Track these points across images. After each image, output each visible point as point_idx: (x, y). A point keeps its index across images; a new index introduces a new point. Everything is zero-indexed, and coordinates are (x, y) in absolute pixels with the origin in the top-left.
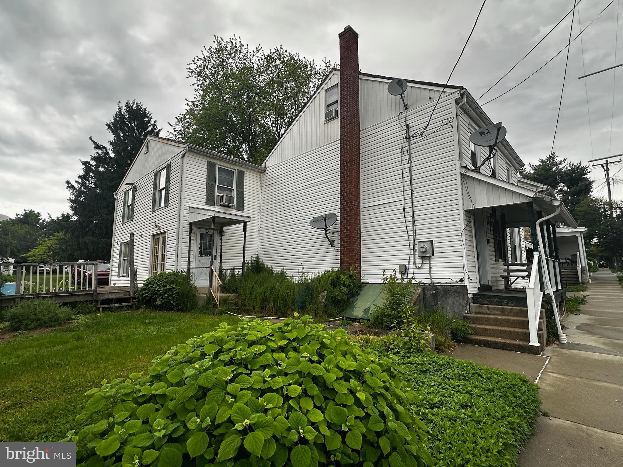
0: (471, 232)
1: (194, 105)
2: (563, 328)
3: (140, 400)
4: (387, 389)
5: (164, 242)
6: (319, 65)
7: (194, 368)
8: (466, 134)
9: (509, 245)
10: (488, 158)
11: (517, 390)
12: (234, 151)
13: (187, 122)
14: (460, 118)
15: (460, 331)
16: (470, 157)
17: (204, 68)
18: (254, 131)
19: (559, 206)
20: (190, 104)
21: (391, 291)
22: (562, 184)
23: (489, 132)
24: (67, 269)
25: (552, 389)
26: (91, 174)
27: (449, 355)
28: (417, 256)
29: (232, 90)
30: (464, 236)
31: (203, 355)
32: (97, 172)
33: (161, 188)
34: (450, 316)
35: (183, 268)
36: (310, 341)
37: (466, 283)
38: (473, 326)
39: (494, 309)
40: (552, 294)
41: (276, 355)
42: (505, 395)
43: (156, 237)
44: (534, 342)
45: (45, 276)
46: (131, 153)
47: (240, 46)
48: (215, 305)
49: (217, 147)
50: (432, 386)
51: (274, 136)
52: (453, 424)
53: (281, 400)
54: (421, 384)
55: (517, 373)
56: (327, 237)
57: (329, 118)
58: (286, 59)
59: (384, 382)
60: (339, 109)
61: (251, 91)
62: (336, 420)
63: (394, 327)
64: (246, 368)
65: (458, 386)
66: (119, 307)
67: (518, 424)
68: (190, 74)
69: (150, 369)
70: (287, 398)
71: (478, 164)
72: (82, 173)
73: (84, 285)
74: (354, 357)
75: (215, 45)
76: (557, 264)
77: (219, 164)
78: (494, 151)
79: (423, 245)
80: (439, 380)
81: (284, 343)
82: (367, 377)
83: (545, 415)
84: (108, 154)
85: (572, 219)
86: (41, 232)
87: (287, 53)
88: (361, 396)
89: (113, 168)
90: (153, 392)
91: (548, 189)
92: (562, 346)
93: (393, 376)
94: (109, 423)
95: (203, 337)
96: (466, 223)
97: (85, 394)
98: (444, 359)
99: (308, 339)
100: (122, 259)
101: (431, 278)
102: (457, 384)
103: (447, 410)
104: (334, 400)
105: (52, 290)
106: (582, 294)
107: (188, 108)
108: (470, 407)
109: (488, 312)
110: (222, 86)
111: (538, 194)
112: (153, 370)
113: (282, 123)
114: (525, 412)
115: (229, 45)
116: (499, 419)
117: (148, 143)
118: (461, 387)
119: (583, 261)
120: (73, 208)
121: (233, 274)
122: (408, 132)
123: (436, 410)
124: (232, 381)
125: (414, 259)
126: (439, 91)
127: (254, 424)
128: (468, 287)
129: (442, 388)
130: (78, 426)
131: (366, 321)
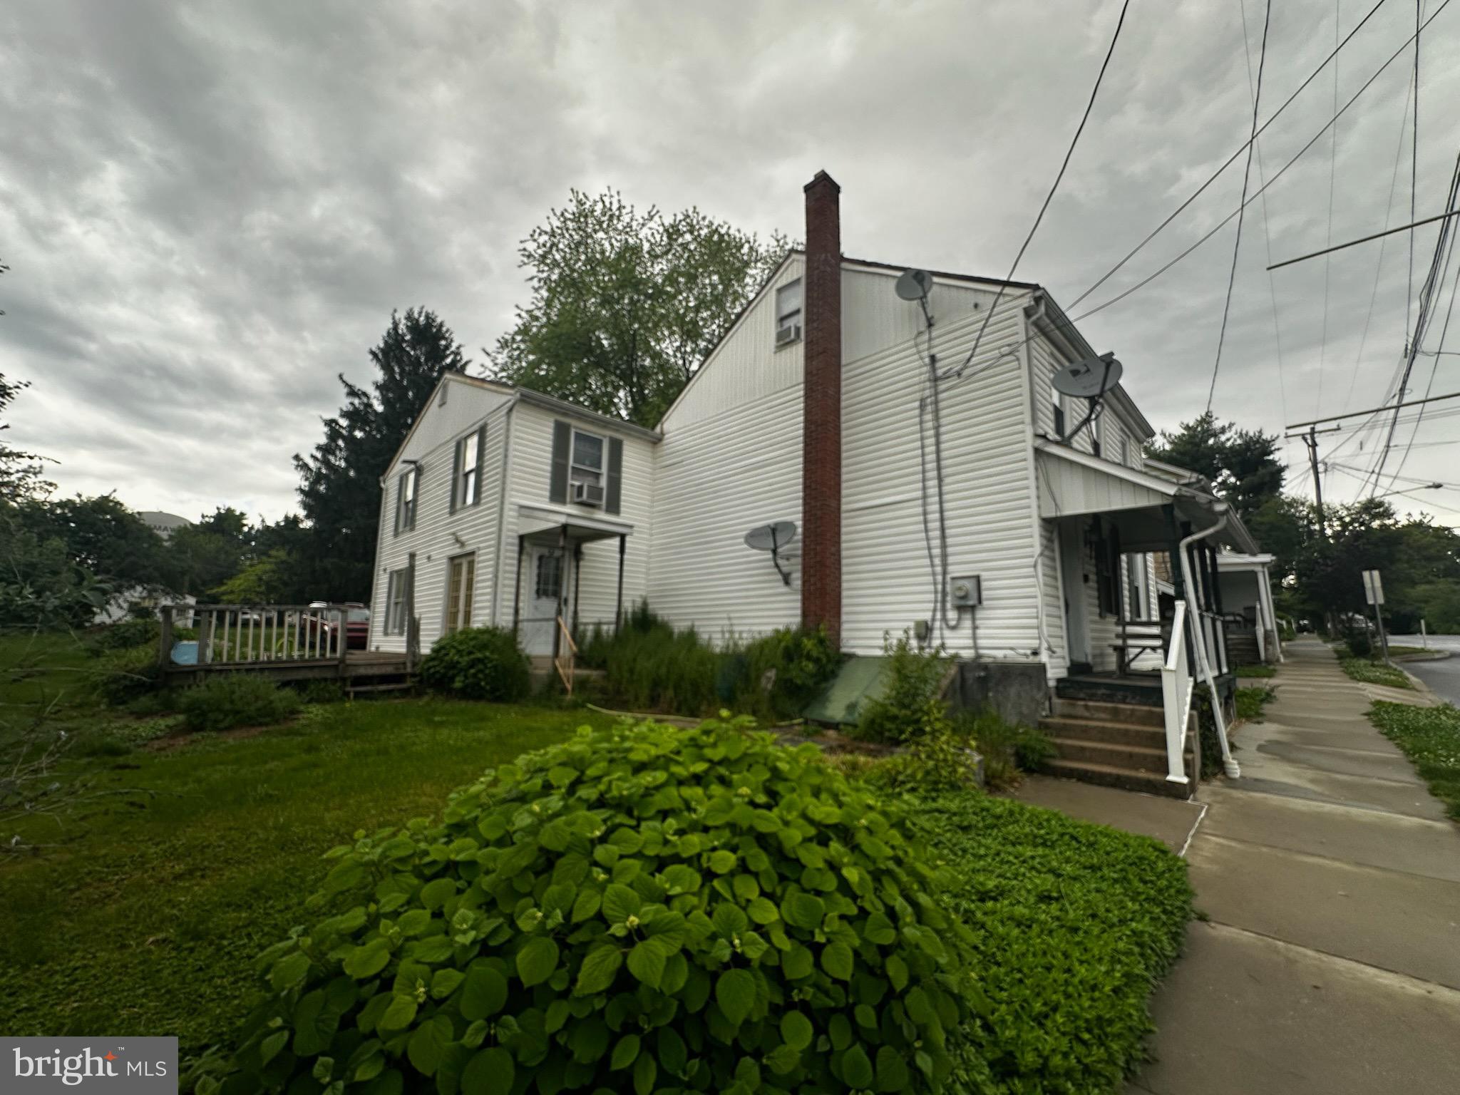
0: (1053, 559)
1: (531, 316)
2: (1233, 747)
3: (427, 872)
4: (899, 862)
5: (471, 571)
6: (765, 244)
7: (532, 813)
8: (1045, 374)
9: (1126, 586)
10: (1087, 421)
11: (1148, 868)
12: (603, 403)
13: (518, 348)
14: (1033, 344)
15: (1033, 750)
16: (1052, 417)
17: (551, 247)
18: (643, 366)
19: (1226, 512)
20: (524, 314)
21: (899, 671)
22: (1226, 472)
23: (1088, 370)
24: (292, 618)
25: (1215, 868)
26: (341, 443)
27: (1013, 798)
28: (949, 605)
29: (602, 288)
30: (1040, 568)
31: (548, 788)
32: (350, 440)
33: (468, 469)
34: (1012, 720)
35: (505, 621)
36: (750, 766)
37: (1044, 657)
38: (1059, 741)
39: (1097, 709)
40: (1211, 682)
41: (687, 792)
42: (1125, 878)
43: (457, 561)
44: (1177, 775)
45: (251, 630)
46: (412, 403)
47: (619, 209)
48: (564, 691)
49: (572, 394)
50: (981, 857)
51: (678, 376)
52: (1024, 932)
53: (698, 879)
54: (960, 853)
55: (1147, 835)
56: (777, 566)
57: (784, 341)
58: (704, 232)
59: (893, 847)
60: (802, 324)
61: (638, 292)
62: (803, 922)
63: (906, 740)
64: (629, 813)
65: (1033, 858)
66: (384, 692)
67: (1151, 935)
68: (525, 260)
69: (447, 811)
70: (709, 875)
71: (1068, 431)
72: (323, 440)
73: (323, 648)
74: (835, 797)
75: (572, 207)
76: (1219, 625)
77: (576, 426)
78: (1098, 408)
79: (960, 583)
80: (995, 846)
81: (700, 767)
82: (861, 837)
83: (1203, 918)
84: (369, 405)
85: (1248, 538)
86: (246, 548)
87: (706, 223)
88: (852, 874)
89: (379, 431)
90: (452, 857)
91: (1199, 481)
92: (1231, 782)
93: (908, 836)
94: (369, 915)
95: (546, 754)
96: (1045, 542)
97: (325, 856)
98: (1003, 804)
99: (746, 761)
100: (393, 600)
101: (976, 647)
102: (1029, 854)
103: (1012, 904)
104: (798, 881)
105: (263, 657)
106: (1266, 683)
107: (520, 322)
108: (1057, 899)
109: (1087, 714)
110: (583, 282)
111: (1184, 489)
112: (453, 814)
113: (693, 352)
114: (1165, 912)
115: (599, 207)
116: (1112, 926)
117: (445, 387)
118: (1038, 860)
119: (1267, 620)
120: (305, 506)
121: (598, 634)
122: (934, 369)
123: (990, 904)
124: (603, 839)
125: (944, 610)
126: (994, 293)
127: (647, 926)
128: (1048, 666)
129: (1002, 862)
130: (309, 918)
131: (850, 728)
